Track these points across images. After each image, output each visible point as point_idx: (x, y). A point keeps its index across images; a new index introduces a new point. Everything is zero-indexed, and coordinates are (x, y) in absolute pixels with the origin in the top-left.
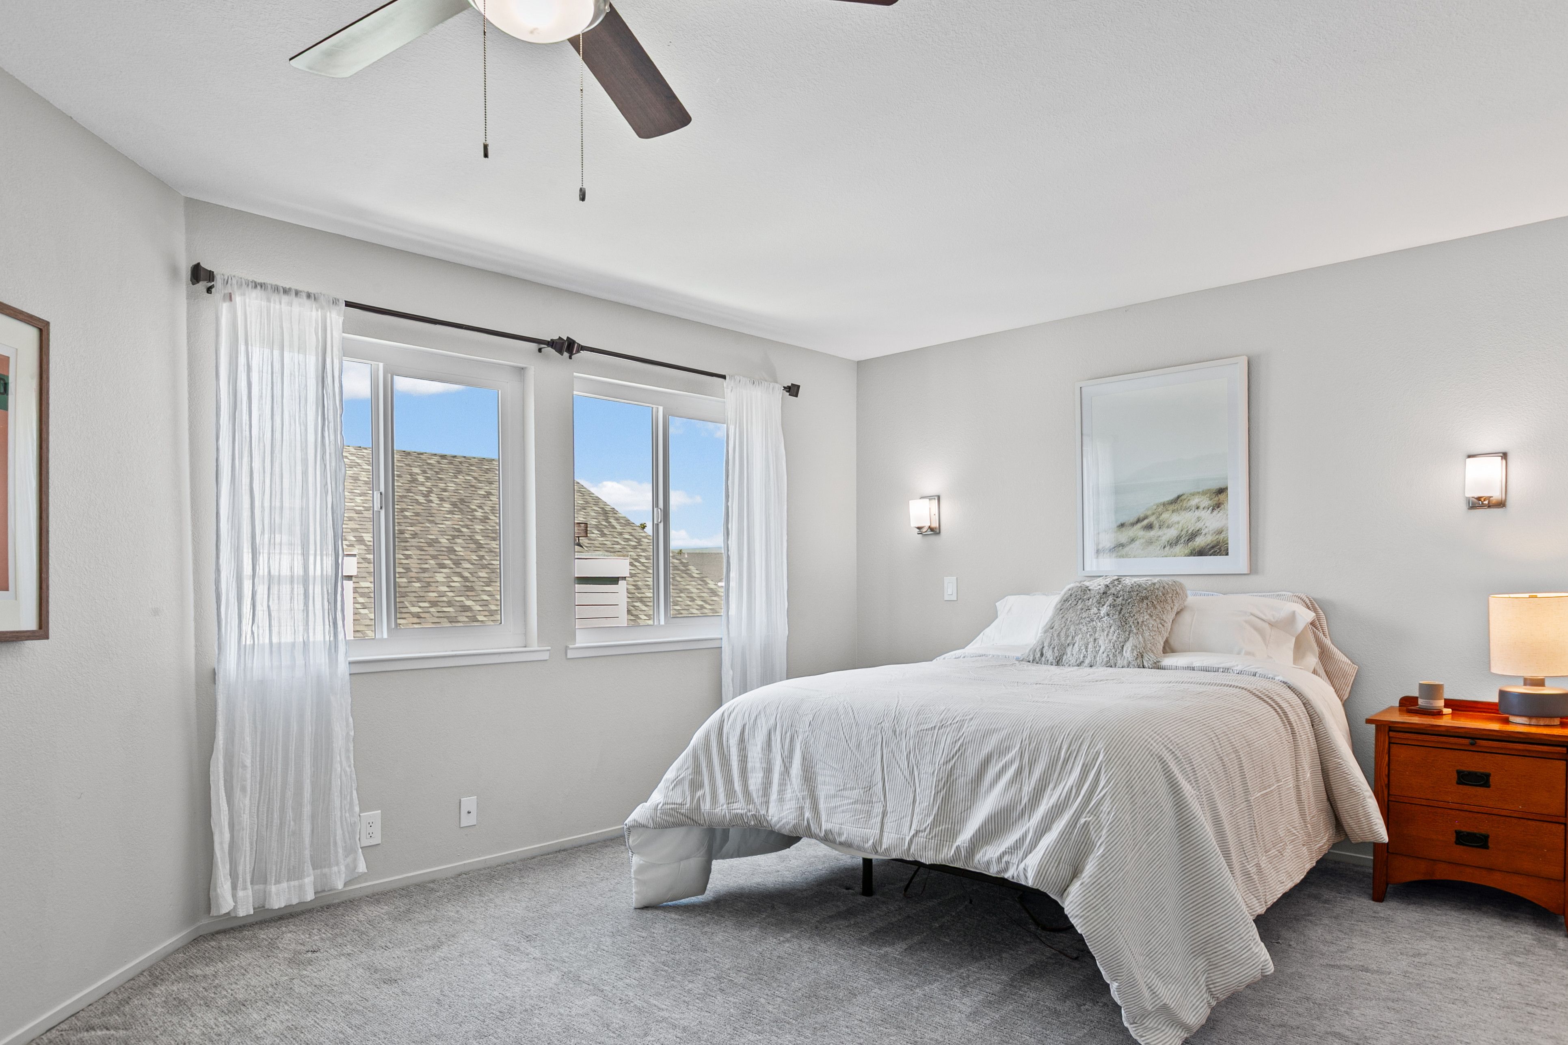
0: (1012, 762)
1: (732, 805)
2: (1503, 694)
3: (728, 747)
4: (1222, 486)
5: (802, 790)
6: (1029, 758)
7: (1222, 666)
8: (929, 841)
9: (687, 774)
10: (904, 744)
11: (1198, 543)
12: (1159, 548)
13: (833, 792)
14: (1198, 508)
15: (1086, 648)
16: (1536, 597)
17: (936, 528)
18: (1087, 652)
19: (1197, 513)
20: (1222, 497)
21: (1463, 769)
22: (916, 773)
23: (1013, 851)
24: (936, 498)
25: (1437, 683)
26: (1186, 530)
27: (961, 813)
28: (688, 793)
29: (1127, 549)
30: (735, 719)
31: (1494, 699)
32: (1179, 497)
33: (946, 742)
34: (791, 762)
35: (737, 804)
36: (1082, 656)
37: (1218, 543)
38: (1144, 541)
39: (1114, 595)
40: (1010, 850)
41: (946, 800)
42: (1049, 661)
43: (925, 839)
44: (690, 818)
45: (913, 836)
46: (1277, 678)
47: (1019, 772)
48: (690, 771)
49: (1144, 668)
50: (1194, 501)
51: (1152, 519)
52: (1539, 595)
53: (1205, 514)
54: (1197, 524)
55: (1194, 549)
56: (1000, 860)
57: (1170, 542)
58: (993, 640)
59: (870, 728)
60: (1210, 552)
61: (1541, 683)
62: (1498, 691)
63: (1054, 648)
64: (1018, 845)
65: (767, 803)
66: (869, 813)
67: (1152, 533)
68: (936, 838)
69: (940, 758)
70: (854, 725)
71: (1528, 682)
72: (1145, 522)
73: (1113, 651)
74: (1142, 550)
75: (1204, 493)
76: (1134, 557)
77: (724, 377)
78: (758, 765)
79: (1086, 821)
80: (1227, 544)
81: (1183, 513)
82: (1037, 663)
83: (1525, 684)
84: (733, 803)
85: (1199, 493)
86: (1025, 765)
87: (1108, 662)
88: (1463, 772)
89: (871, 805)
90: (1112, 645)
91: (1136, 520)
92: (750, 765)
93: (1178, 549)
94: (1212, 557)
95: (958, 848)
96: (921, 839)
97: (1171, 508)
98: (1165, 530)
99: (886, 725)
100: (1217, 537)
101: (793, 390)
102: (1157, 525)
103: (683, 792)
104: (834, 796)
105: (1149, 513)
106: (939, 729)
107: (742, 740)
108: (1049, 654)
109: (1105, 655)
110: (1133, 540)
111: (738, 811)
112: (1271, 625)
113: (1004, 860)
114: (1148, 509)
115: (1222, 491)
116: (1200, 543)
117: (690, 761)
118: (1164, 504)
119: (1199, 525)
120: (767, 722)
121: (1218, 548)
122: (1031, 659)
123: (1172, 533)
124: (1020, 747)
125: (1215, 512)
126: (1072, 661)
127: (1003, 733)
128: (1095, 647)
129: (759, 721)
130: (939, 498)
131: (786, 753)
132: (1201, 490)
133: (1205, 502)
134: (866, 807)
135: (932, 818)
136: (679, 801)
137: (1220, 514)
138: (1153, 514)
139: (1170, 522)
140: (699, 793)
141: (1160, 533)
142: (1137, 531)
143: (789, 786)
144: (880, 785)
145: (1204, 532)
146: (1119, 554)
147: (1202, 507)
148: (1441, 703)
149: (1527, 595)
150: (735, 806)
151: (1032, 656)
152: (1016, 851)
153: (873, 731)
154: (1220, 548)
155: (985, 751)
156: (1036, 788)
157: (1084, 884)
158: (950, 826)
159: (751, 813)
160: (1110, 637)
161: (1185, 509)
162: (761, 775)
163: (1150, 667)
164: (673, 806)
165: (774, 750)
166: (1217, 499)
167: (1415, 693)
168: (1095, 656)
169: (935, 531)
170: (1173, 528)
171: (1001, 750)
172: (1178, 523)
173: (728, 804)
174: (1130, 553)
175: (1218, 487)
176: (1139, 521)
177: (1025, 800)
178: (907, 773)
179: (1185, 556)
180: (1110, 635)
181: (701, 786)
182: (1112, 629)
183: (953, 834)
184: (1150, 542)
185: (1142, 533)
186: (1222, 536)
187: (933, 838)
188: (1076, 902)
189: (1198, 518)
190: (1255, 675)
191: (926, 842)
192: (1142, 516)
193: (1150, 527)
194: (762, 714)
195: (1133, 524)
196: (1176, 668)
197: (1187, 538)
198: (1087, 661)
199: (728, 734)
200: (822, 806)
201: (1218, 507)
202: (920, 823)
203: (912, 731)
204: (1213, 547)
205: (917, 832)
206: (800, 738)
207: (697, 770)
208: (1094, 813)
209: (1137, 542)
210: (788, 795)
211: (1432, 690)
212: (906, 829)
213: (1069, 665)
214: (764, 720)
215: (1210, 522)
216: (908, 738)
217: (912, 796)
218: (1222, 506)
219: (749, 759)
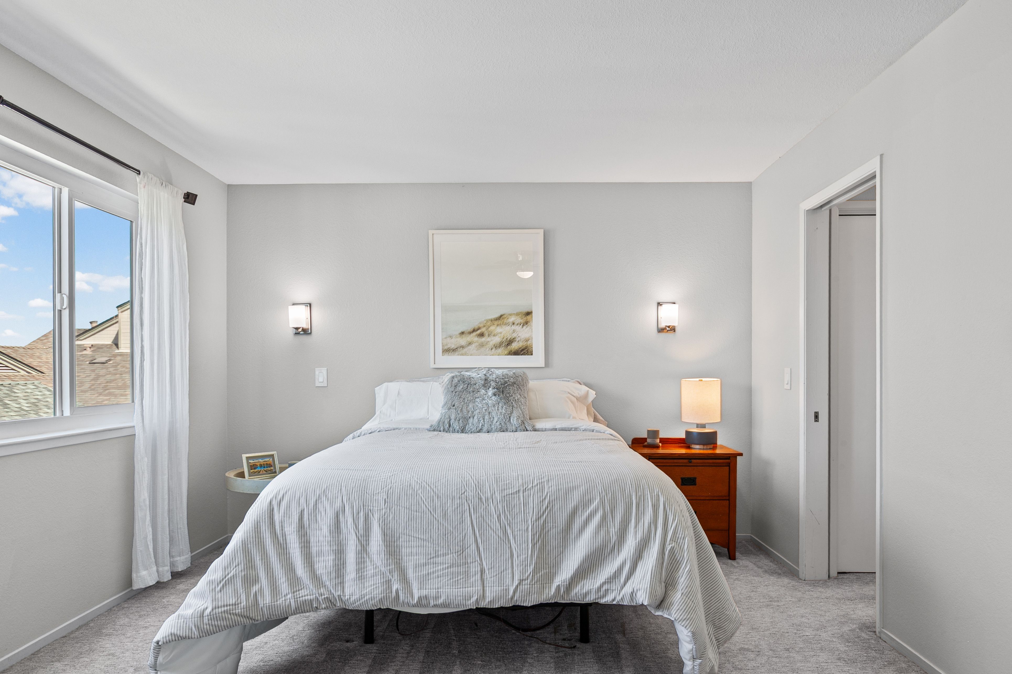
0: (595, 511)
1: (298, 593)
2: (688, 433)
3: (284, 535)
4: (529, 311)
5: (388, 565)
6: (609, 506)
7: (574, 426)
8: (532, 587)
9: (236, 571)
10: (493, 508)
11: (513, 347)
12: (488, 349)
13: (422, 561)
14: (513, 324)
15: (484, 419)
16: (701, 380)
17: (308, 329)
18: (484, 422)
19: (514, 327)
20: (529, 317)
21: (684, 476)
22: (509, 531)
23: (611, 580)
24: (309, 305)
25: (655, 429)
26: (506, 338)
27: (555, 558)
28: (241, 590)
29: (466, 350)
30: (288, 506)
31: (683, 436)
32: (501, 316)
33: (534, 501)
34: (368, 541)
35: (303, 591)
36: (481, 425)
37: (526, 347)
38: (478, 344)
39: (493, 380)
40: (609, 580)
41: (542, 550)
42: (456, 430)
43: (529, 586)
44: (245, 617)
45: (517, 586)
46: (606, 432)
47: (604, 518)
48: (241, 567)
49: (527, 431)
50: (512, 319)
51: (483, 330)
52: (704, 379)
53: (518, 328)
54: (513, 334)
55: (511, 351)
56: (599, 590)
57: (496, 345)
58: (390, 416)
59: (453, 498)
60: (521, 353)
61: (703, 426)
62: (685, 432)
63: (459, 420)
64: (617, 575)
65: (342, 583)
66: (467, 574)
67: (483, 339)
68: (538, 583)
69: (531, 517)
70: (435, 498)
71: (698, 426)
72: (479, 332)
73: (504, 420)
74: (477, 350)
75: (517, 314)
76: (471, 355)
77: (138, 172)
78: (326, 548)
79: (671, 547)
80: (532, 348)
81: (504, 327)
82: (447, 432)
83: (697, 427)
84: (299, 590)
85: (514, 314)
86: (607, 512)
87: (501, 428)
88: (684, 478)
89: (467, 566)
90: (503, 416)
91: (472, 330)
92: (314, 550)
93: (500, 350)
94: (523, 356)
95: (558, 587)
96: (525, 586)
97: (496, 323)
98: (492, 338)
99: (470, 494)
100: (526, 343)
101: (190, 198)
102: (487, 334)
103: (236, 591)
104: (425, 564)
105: (481, 325)
106: (523, 493)
107: (301, 526)
108: (456, 426)
109: (498, 423)
110: (470, 344)
111: (306, 597)
112: (578, 399)
113: (604, 589)
114: (480, 323)
115: (529, 313)
116: (515, 347)
117: (240, 557)
118: (491, 320)
119: (514, 335)
120: (331, 505)
121: (525, 351)
122: (442, 429)
123: (496, 340)
124: (600, 499)
125: (525, 327)
126: (474, 429)
127: (582, 489)
128: (490, 418)
129: (320, 506)
130: (310, 305)
131: (361, 532)
132: (515, 312)
133: (519, 320)
134: (462, 569)
135: (532, 567)
136: (232, 601)
137: (527, 329)
138: (484, 326)
139: (495, 332)
140: (255, 588)
141: (489, 339)
142: (473, 337)
143: (368, 563)
144: (474, 547)
145: (517, 340)
146: (461, 353)
147: (516, 323)
148: (658, 441)
149: (698, 379)
150: (302, 593)
151: (442, 427)
152: (614, 580)
153: (457, 501)
154: (527, 351)
155: (570, 506)
156: (621, 528)
157: (684, 594)
158: (547, 570)
159: (323, 597)
160: (500, 411)
161: (506, 324)
162: (332, 557)
163: (532, 430)
164: (226, 608)
165: (344, 530)
166: (525, 318)
167: (645, 435)
168: (490, 425)
169: (306, 332)
170: (497, 337)
171: (585, 503)
172: (501, 333)
173: (294, 593)
174: (468, 352)
175: (526, 311)
176: (474, 331)
177: (614, 539)
178: (500, 533)
179: (505, 355)
180: (500, 409)
181: (256, 580)
182: (500, 404)
183: (551, 577)
184: (482, 345)
185: (476, 339)
186: (529, 343)
187: (536, 584)
188: (682, 609)
189: (514, 330)
190: (593, 431)
191: (530, 587)
192: (476, 327)
193: (482, 335)
194: (324, 498)
195: (470, 333)
196: (546, 430)
197: (507, 343)
198: (485, 429)
199: (282, 523)
200: (411, 574)
201: (527, 324)
202: (522, 572)
203: (498, 496)
204: (523, 350)
205: (521, 581)
206: (376, 516)
207: (250, 564)
208: (674, 540)
209: (473, 345)
210: (370, 570)
211: (654, 433)
212: (508, 581)
213: (471, 433)
214: (327, 505)
215: (522, 334)
216: (495, 503)
217: (508, 551)
218: (529, 324)
219: (312, 544)
